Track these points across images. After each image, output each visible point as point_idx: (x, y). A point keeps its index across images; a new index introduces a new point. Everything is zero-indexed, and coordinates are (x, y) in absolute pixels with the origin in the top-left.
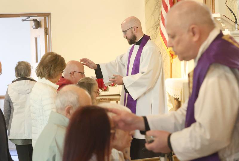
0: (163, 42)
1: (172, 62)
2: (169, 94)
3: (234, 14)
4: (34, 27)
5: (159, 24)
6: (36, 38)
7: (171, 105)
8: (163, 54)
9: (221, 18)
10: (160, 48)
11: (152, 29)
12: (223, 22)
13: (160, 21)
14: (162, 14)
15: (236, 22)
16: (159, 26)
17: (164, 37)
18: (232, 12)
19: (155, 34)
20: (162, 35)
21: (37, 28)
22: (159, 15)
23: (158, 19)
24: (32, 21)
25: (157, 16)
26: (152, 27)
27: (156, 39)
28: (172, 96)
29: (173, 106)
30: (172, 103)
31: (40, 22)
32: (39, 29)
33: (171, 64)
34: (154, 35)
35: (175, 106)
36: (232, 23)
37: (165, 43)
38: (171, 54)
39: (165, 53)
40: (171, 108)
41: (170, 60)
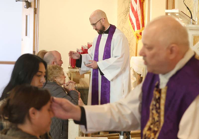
0: (131, 26)
1: (137, 43)
2: (133, 69)
3: (190, 11)
4: (26, 7)
5: (129, 10)
6: (27, 16)
7: (135, 78)
8: (131, 35)
9: (179, 14)
10: (129, 31)
11: (122, 14)
12: (180, 17)
13: (129, 8)
14: (131, 3)
15: (192, 18)
16: (129, 12)
17: (132, 21)
18: (189, 9)
19: (125, 18)
20: (131, 20)
21: (27, 8)
22: (129, 3)
23: (128, 6)
24: (24, 2)
25: (127, 4)
26: (123, 13)
27: (125, 22)
28: (136, 72)
29: (137, 80)
30: (136, 77)
31: (31, 3)
32: (29, 8)
33: (137, 44)
34: (124, 20)
35: (138, 80)
36: (188, 18)
37: (132, 27)
38: (137, 36)
39: (132, 35)
40: (135, 81)
41: (136, 41)
